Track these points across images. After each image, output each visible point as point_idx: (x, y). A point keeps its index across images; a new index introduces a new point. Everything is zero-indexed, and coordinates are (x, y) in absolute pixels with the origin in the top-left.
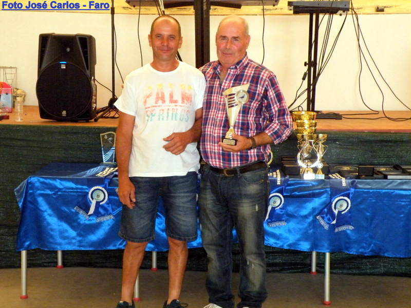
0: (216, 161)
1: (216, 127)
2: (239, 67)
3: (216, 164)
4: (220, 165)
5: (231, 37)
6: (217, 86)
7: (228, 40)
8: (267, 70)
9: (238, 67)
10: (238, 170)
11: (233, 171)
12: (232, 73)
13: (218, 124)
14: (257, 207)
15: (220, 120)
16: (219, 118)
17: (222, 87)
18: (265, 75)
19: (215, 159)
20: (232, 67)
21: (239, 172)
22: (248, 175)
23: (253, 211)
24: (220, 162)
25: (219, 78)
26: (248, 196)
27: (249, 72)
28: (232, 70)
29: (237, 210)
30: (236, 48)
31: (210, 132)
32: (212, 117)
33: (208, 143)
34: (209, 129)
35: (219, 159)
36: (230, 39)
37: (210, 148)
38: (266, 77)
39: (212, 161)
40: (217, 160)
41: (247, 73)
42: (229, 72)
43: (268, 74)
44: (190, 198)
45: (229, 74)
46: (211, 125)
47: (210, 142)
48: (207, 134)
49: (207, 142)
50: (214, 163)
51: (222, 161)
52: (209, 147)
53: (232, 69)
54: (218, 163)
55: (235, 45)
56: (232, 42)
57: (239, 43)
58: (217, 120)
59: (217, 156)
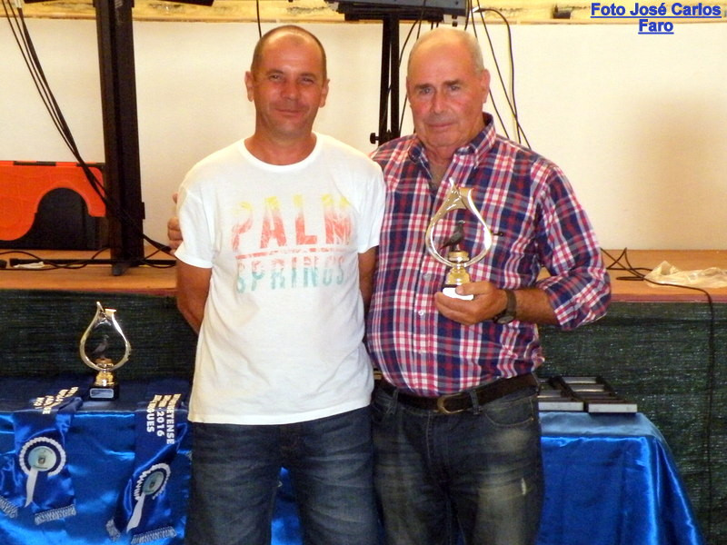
0: (420, 377)
1: (421, 292)
2: (479, 152)
3: (420, 384)
4: (431, 385)
5: (440, 83)
6: (423, 193)
7: (436, 92)
8: (543, 161)
9: (477, 151)
10: (473, 395)
11: (462, 400)
12: (461, 164)
13: (427, 285)
14: (524, 486)
15: (433, 275)
16: (430, 272)
17: (438, 197)
18: (540, 174)
19: (419, 370)
20: (462, 149)
21: (475, 401)
22: (497, 407)
23: (517, 495)
24: (430, 378)
25: (425, 176)
26: (501, 459)
27: (503, 164)
28: (462, 157)
29: (477, 495)
30: (456, 108)
31: (407, 304)
32: (409, 268)
33: (402, 333)
34: (403, 299)
35: (430, 370)
36: (439, 89)
37: (407, 346)
38: (542, 179)
39: (410, 377)
40: (424, 374)
41: (500, 166)
42: (454, 161)
43: (545, 172)
44: (357, 466)
45: (456, 165)
46: (409, 288)
47: (406, 330)
48: (399, 310)
49: (398, 329)
50: (415, 381)
51: (436, 376)
52: (402, 341)
53: (463, 153)
54: (425, 381)
55: (454, 101)
56: (445, 96)
57: (462, 96)
58: (426, 277)
59: (424, 364)
